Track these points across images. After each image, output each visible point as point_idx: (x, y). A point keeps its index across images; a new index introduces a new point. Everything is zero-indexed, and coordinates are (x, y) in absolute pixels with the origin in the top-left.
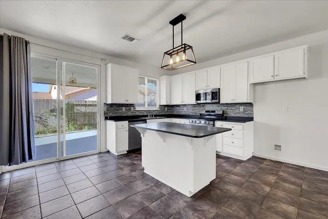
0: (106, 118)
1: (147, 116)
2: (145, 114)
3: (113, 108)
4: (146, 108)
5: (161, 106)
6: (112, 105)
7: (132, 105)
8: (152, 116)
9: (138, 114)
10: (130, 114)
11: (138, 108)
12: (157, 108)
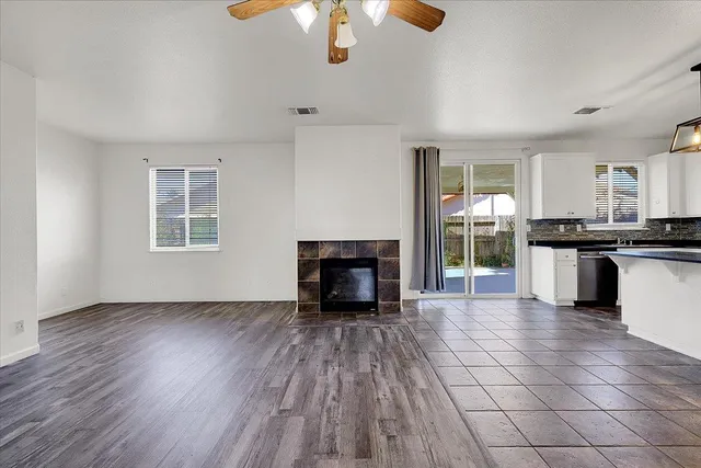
0: (531, 243)
1: (615, 242)
2: (609, 237)
3: (542, 227)
4: (611, 225)
5: (650, 221)
6: (539, 222)
7: (578, 221)
8: (628, 243)
9: (591, 237)
10: (573, 237)
11: (590, 227)
12: (640, 225)
